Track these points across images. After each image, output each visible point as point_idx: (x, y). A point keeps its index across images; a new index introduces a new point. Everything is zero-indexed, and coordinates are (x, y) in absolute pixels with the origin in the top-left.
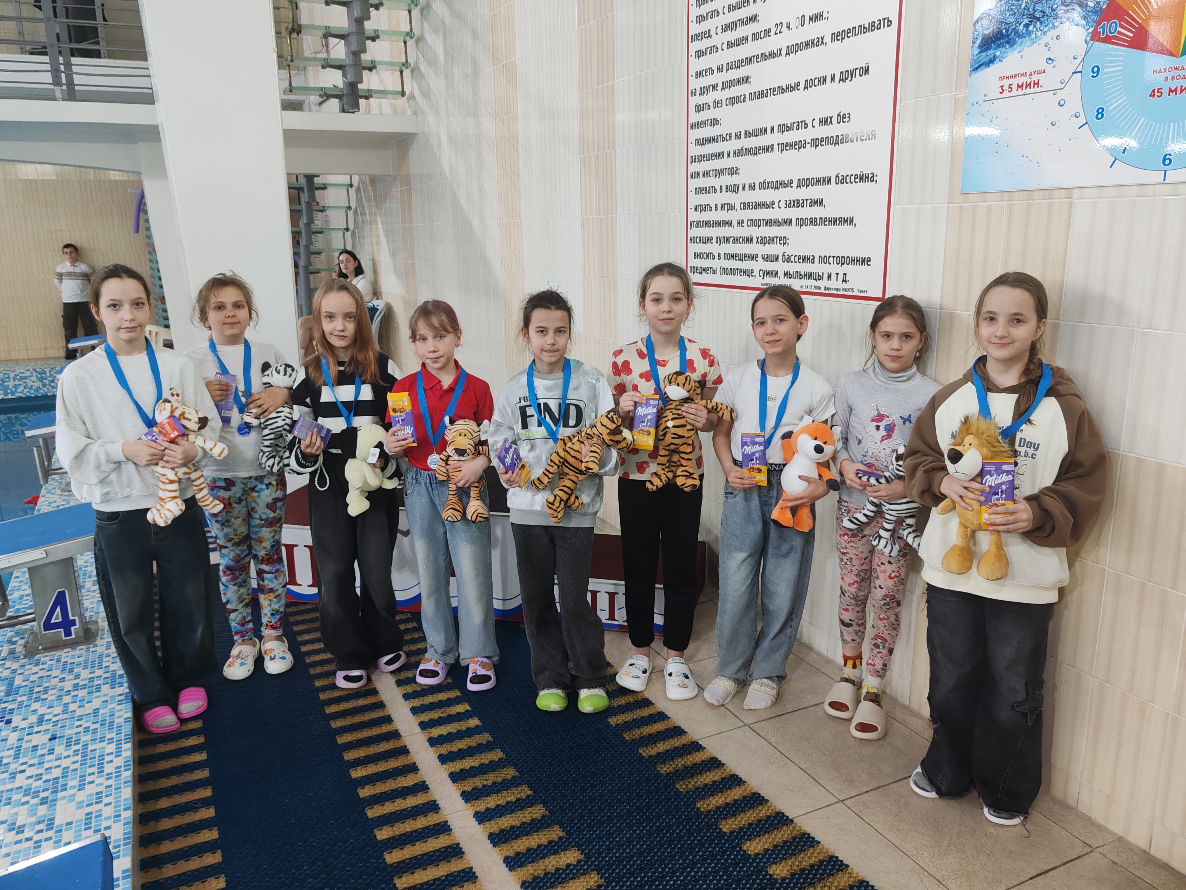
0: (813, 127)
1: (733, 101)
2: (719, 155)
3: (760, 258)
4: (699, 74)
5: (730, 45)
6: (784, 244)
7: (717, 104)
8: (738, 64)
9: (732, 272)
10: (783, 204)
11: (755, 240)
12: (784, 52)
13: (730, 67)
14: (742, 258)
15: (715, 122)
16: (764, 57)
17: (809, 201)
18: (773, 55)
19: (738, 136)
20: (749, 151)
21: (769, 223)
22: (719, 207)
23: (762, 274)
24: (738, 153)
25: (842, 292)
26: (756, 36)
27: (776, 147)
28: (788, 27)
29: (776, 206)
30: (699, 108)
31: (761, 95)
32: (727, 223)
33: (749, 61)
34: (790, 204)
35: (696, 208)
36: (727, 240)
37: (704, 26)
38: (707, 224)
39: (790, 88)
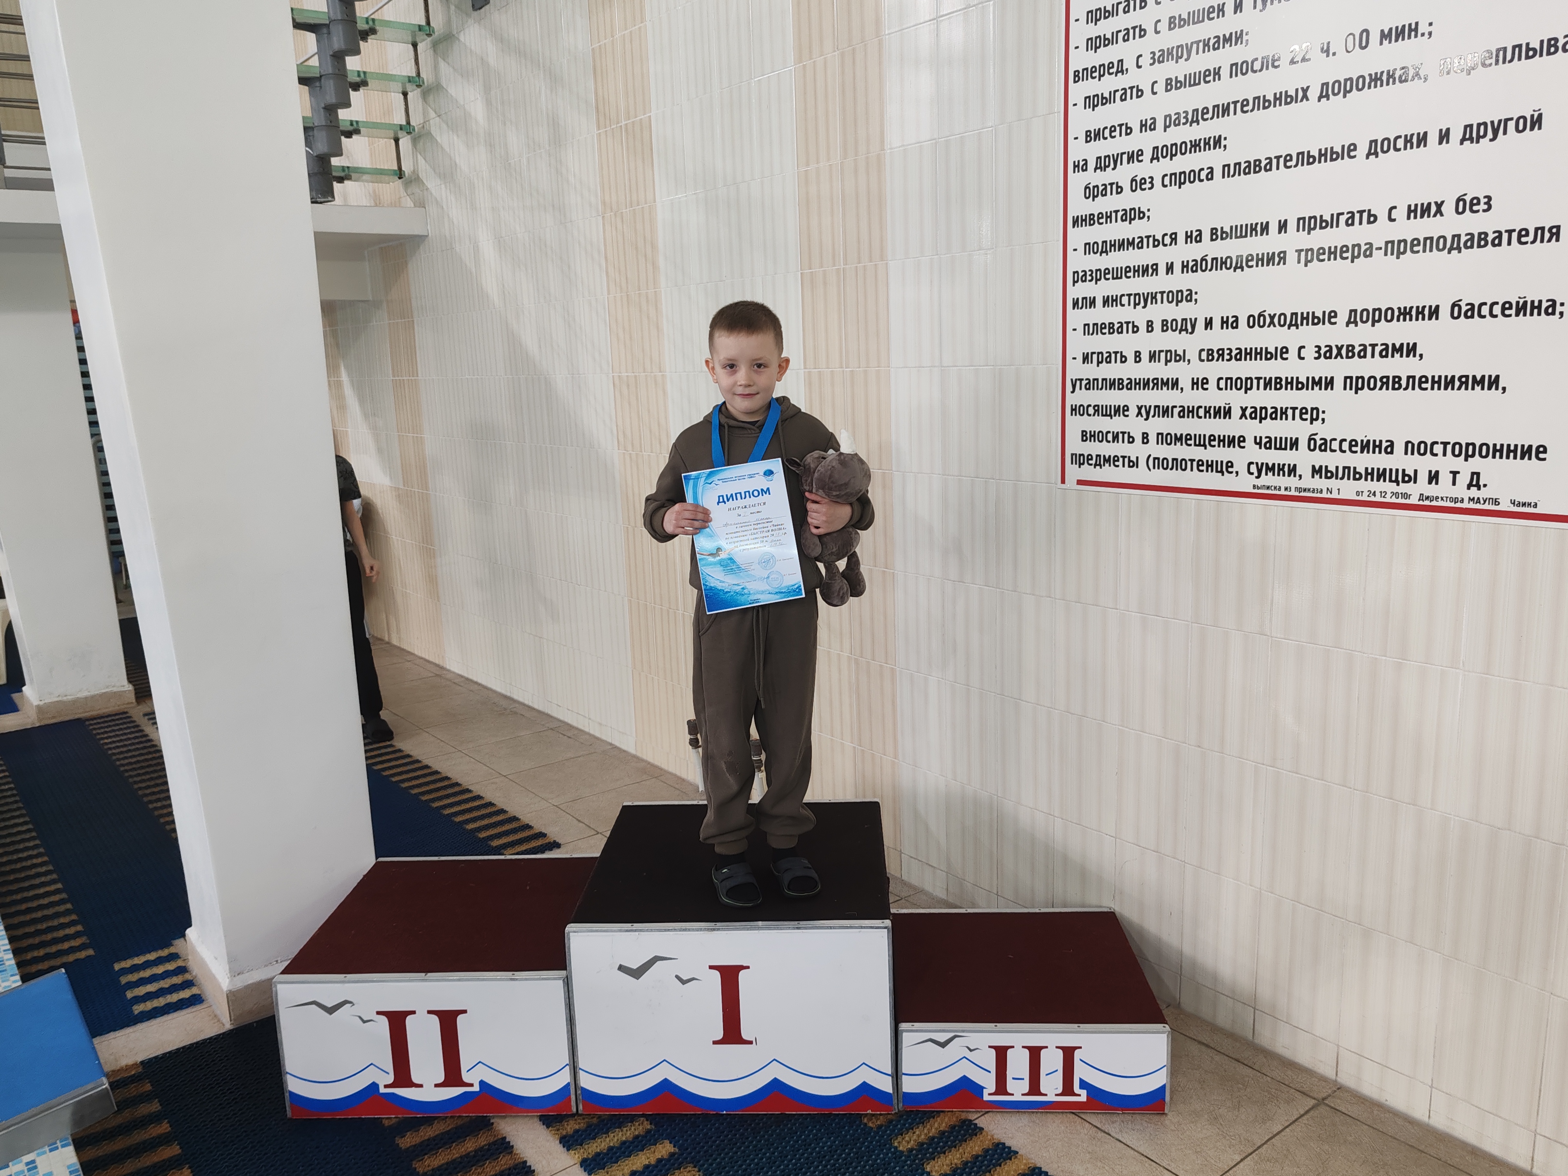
0: (1391, 220)
1: (1180, 179)
2: (1144, 271)
3: (1249, 442)
4: (1093, 136)
5: (1171, 85)
6: (1312, 420)
7: (1138, 184)
8: (1197, 117)
9: (1179, 464)
10: (1309, 353)
11: (1236, 412)
12: (1314, 93)
13: (1171, 122)
14: (1202, 442)
15: (1132, 215)
16: (1262, 103)
17: (1378, 349)
18: (1283, 99)
19: (1194, 237)
20: (1221, 263)
21: (1274, 383)
22: (1145, 357)
23: (1253, 468)
24: (1192, 267)
25: (1466, 505)
26: (1239, 69)
27: (1291, 257)
28: (1326, 51)
29: (1293, 354)
30: (1092, 192)
31: (1254, 167)
32: (1167, 383)
33: (1223, 110)
34: (1326, 353)
35: (1086, 358)
36: (1166, 412)
37: (1106, 55)
38: (1115, 384)
39: (1329, 155)
